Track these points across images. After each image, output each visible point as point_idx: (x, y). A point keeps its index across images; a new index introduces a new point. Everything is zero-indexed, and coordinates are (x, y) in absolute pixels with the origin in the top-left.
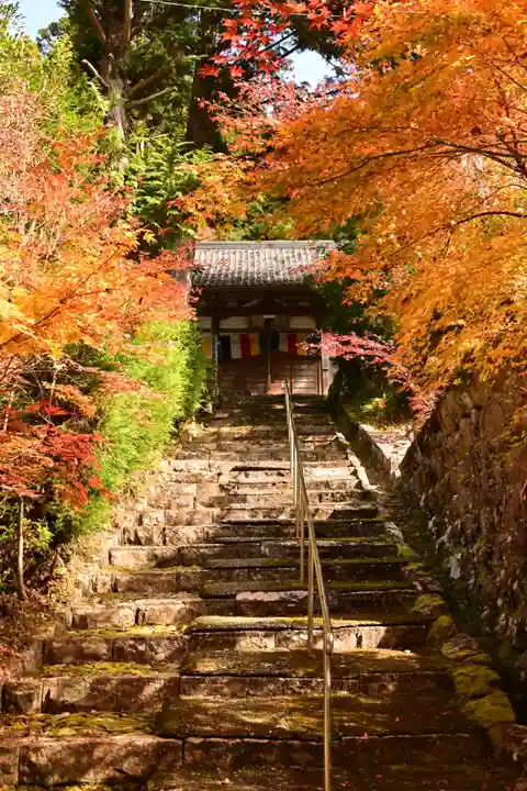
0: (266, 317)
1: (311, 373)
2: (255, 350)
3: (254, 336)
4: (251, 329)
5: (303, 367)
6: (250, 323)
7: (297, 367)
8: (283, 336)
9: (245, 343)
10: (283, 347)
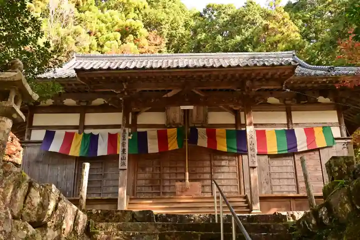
0: (183, 107)
1: (231, 168)
2: (173, 145)
3: (172, 132)
4: (170, 125)
5: (223, 163)
6: (168, 118)
7: (217, 163)
8: (202, 131)
9: (163, 138)
10: (203, 142)
